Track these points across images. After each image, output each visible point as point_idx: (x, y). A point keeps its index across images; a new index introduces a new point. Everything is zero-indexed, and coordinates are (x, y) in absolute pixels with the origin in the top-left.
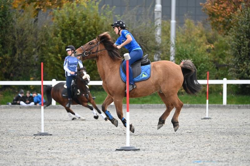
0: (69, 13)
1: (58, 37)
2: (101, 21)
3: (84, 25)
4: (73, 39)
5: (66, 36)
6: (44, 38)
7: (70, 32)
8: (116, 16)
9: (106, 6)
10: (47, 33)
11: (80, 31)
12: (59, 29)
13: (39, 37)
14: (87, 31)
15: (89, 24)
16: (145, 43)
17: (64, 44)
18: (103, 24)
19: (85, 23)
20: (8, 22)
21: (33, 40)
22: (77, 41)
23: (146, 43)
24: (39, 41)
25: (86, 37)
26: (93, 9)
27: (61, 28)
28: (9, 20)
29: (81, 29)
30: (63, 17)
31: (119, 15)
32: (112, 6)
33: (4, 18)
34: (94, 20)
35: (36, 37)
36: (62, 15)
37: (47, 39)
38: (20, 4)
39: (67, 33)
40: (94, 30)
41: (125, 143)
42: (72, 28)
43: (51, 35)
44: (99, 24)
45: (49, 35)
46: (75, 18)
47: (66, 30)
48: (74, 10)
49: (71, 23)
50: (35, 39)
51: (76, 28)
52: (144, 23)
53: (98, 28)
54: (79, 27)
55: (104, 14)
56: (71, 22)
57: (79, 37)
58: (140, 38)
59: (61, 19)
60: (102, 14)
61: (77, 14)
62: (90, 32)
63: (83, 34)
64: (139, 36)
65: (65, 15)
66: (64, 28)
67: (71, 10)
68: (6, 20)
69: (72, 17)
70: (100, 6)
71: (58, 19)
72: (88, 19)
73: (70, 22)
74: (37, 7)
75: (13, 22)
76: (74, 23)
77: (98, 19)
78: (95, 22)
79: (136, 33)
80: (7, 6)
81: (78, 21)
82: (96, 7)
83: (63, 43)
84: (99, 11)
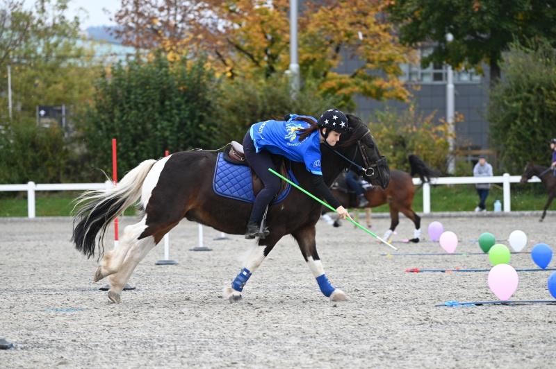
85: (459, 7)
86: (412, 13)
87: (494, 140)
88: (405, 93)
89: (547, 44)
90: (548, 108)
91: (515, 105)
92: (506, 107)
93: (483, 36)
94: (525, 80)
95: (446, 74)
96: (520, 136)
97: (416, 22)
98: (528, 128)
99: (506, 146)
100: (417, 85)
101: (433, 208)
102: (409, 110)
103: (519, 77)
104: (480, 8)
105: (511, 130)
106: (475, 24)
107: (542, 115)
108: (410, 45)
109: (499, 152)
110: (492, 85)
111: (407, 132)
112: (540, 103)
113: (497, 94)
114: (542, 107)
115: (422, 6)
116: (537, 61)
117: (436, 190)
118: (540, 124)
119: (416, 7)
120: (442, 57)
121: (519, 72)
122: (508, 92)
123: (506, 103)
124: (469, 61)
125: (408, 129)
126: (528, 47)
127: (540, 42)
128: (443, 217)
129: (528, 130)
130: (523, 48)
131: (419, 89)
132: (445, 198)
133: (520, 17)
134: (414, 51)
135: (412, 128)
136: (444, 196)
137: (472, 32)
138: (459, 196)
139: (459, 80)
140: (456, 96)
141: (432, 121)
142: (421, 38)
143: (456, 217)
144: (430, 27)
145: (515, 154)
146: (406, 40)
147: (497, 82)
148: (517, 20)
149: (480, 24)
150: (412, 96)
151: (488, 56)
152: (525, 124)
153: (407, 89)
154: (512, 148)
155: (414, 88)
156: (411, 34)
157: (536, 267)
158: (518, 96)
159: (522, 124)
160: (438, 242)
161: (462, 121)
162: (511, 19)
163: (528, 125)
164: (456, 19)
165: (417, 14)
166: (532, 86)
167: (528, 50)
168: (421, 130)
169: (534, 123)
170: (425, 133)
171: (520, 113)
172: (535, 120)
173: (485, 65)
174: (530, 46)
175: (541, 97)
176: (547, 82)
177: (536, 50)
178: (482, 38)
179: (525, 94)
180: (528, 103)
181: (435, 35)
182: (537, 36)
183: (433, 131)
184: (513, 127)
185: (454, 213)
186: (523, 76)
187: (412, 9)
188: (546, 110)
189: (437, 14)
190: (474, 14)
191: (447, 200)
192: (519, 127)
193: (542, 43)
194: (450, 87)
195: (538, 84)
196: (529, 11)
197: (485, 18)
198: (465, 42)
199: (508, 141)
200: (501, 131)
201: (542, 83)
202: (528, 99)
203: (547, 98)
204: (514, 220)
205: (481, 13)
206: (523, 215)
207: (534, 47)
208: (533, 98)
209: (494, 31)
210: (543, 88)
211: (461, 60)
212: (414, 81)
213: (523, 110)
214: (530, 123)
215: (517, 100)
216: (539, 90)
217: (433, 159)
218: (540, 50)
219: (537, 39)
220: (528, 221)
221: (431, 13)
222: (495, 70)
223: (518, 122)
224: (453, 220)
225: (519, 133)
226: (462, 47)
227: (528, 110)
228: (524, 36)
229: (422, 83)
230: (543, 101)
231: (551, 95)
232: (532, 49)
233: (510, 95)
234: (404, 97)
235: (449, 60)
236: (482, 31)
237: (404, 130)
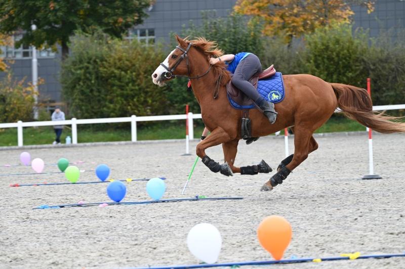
0: (322, 38)
1: (310, 63)
2: (355, 44)
3: (338, 50)
4: (326, 65)
5: (319, 62)
6: (296, 64)
7: (323, 58)
8: (371, 39)
9: (360, 29)
10: (299, 60)
11: (334, 56)
12: (311, 55)
13: (292, 64)
14: (341, 55)
15: (343, 47)
16: (401, 65)
17: (317, 70)
18: (357, 47)
19: (339, 47)
20: (259, 50)
21: (285, 68)
22: (331, 66)
23: (403, 65)
24: (291, 68)
25: (340, 62)
26: (346, 32)
27: (314, 54)
28: (259, 48)
29: (335, 53)
30: (315, 43)
31: (374, 38)
32: (365, 29)
33: (255, 46)
34: (348, 44)
35: (289, 64)
36: (314, 40)
37: (299, 66)
38: (272, 31)
39: (320, 58)
40: (348, 55)
41: (369, 172)
42: (325, 53)
43: (303, 62)
44: (353, 48)
45: (301, 62)
46: (328, 43)
47: (319, 56)
48: (326, 34)
49: (324, 49)
50: (287, 66)
51: (330, 53)
52: (400, 45)
53: (352, 52)
54: (332, 52)
55: (358, 38)
56: (324, 47)
57: (332, 62)
58: (397, 60)
59: (313, 45)
60: (356, 37)
61: (330, 39)
62: (344, 56)
63: (336, 59)
64: (395, 59)
65: (317, 40)
66: (317, 53)
67: (323, 34)
68: (257, 48)
69: (325, 42)
70: (353, 29)
71: (310, 44)
72: (342, 44)
73: (322, 47)
74: (289, 33)
75: (264, 49)
76: (327, 48)
77: (352, 43)
78: (349, 47)
79: (393, 55)
80: (257, 33)
81: (331, 46)
82: (349, 31)
83: (315, 69)
84: (353, 34)
85: (40, 7)
86: (9, 12)
87: (65, 96)
88: (4, 66)
89: (100, 30)
90: (101, 73)
91: (79, 72)
92: (73, 74)
93: (57, 26)
94: (85, 55)
95: (32, 52)
96: (83, 93)
97: (11, 18)
98: (88, 87)
99: (74, 100)
100: (12, 60)
101: (25, 143)
102: (7, 77)
103: (82, 53)
104: (54, 7)
105: (77, 89)
106: (51, 17)
107: (97, 78)
108: (8, 33)
109: (68, 104)
110: (63, 59)
111: (6, 92)
112: (96, 70)
113: (66, 65)
114: (97, 73)
115: (15, 7)
116: (94, 42)
117: (27, 130)
118: (96, 84)
119: (11, 8)
120: (29, 40)
121: (81, 50)
122: (74, 63)
123: (73, 70)
124: (48, 43)
125: (6, 90)
126: (87, 33)
127: (95, 29)
128: (31, 148)
129: (89, 88)
130: (84, 33)
131: (13, 63)
132: (33, 136)
133: (82, 12)
134: (10, 37)
135: (9, 89)
136: (32, 134)
137: (49, 23)
138: (42, 134)
139: (40, 56)
140: (39, 67)
141: (23, 84)
142: (15, 28)
143: (41, 148)
144: (20, 21)
145: (80, 105)
146: (5, 29)
147: (67, 57)
148: (80, 15)
149: (55, 18)
150: (9, 67)
151: (60, 40)
152: (86, 84)
153: (6, 63)
154: (77, 101)
155: (10, 62)
156: (8, 26)
157: (98, 180)
158: (81, 66)
159: (84, 85)
160: (31, 165)
161: (44, 83)
162: (76, 14)
163: (88, 85)
164: (38, 15)
165: (11, 12)
166: (90, 59)
167: (87, 35)
168: (16, 91)
169: (92, 83)
170: (18, 92)
171: (83, 77)
172: (93, 82)
173: (58, 46)
174: (89, 32)
175: (96, 66)
176: (100, 56)
177: (93, 34)
178: (56, 28)
179: (86, 64)
180: (88, 71)
181: (24, 26)
182: (92, 25)
183: (24, 90)
184: (78, 87)
185: (39, 146)
186: (84, 52)
187: (9, 9)
188: (100, 74)
189: (25, 12)
190: (50, 11)
191: (34, 138)
192: (82, 86)
193: (97, 30)
194: (35, 61)
195: (94, 58)
196: (88, 9)
197: (58, 14)
198: (45, 30)
199: (74, 97)
200: (70, 90)
201: (97, 57)
202: (88, 68)
203: (101, 67)
204: (80, 149)
205: (55, 11)
206: (85, 146)
207: (91, 32)
208: (91, 67)
209: (64, 23)
210: (97, 60)
211: (42, 42)
212: (10, 58)
213: (85, 75)
214: (89, 84)
215: (80, 69)
216: (95, 61)
217: (24, 110)
218: (96, 35)
219: (93, 27)
220: (89, 150)
221: (21, 11)
222: (65, 49)
223: (81, 83)
224: (38, 151)
225: (82, 91)
226: (42, 34)
227: (88, 75)
228: (84, 25)
229: (15, 59)
230: (98, 69)
231: (103, 64)
232: (90, 34)
233: (75, 65)
234: (3, 68)
235: (34, 43)
236: (56, 23)
237: (4, 91)
